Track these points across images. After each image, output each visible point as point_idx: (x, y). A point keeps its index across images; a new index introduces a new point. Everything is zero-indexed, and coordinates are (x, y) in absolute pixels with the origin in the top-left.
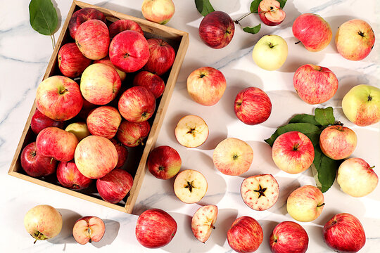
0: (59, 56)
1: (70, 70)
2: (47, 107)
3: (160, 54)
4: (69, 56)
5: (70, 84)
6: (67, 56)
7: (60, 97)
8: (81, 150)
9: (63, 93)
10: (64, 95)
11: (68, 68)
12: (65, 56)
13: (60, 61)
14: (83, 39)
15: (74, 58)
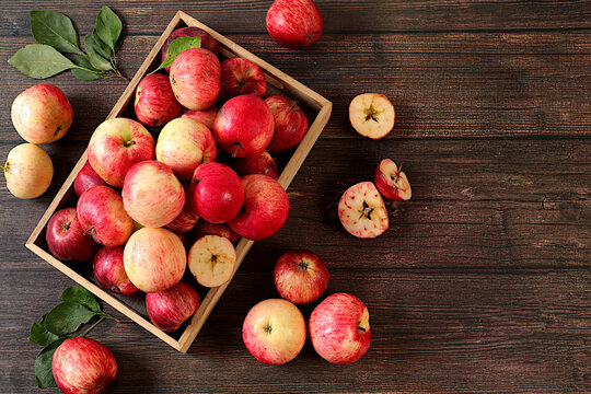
0: (139, 90)
1: (150, 115)
2: (100, 159)
3: (287, 120)
4: (153, 94)
5: (142, 136)
6: (150, 93)
7: (122, 150)
8: (134, 249)
9: (128, 146)
10: (129, 149)
11: (147, 111)
12: (147, 92)
13: (138, 97)
14: (182, 73)
15: (159, 99)
